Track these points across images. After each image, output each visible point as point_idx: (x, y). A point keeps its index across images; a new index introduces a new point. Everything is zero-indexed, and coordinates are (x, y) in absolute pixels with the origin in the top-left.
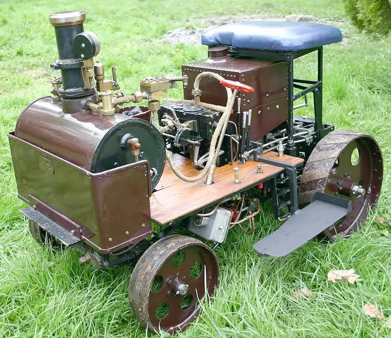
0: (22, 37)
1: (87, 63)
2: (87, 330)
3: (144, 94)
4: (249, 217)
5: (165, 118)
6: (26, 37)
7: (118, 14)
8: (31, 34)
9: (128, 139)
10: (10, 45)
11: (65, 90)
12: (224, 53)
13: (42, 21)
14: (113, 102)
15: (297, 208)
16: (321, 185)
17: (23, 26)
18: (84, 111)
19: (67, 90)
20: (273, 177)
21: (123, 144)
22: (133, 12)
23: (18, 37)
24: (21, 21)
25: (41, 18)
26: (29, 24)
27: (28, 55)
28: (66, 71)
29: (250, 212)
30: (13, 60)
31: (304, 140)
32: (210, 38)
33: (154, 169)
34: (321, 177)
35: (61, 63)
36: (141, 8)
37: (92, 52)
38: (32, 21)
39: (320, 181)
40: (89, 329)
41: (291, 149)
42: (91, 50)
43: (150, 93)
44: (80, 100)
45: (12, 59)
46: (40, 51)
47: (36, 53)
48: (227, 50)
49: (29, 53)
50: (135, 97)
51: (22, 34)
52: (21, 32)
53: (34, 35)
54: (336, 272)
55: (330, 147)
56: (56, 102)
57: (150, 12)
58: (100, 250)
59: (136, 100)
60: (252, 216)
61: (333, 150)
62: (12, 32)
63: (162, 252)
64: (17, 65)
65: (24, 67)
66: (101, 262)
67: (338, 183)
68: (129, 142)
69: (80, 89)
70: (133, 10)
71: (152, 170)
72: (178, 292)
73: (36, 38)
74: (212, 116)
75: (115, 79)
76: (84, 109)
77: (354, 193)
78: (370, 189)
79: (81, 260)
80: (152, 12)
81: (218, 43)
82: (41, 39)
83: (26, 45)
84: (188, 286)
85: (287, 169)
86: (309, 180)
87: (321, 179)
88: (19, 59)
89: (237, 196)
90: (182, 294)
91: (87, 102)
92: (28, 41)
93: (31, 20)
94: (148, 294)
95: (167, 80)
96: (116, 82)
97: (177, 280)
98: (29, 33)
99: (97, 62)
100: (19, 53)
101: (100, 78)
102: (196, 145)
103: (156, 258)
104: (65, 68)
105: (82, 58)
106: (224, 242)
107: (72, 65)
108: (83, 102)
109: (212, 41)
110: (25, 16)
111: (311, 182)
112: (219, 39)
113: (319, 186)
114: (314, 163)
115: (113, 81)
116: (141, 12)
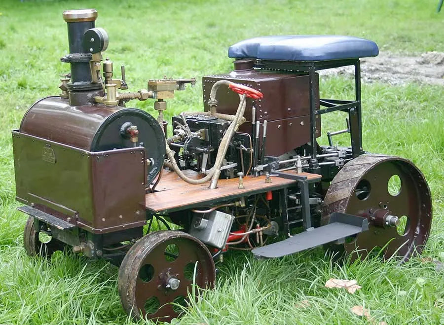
0: (26, 66)
1: (95, 57)
2: (74, 312)
3: (151, 93)
4: (257, 230)
5: (178, 128)
6: (32, 66)
7: (172, 43)
8: (39, 63)
9: (128, 127)
10: (9, 75)
11: (73, 83)
12: (250, 66)
13: (56, 48)
14: (118, 95)
15: (310, 226)
16: (342, 207)
17: (29, 52)
18: (90, 104)
19: (76, 83)
20: (282, 188)
21: (122, 131)
22: (194, 42)
23: (21, 66)
24: (26, 46)
25: (56, 43)
26: (38, 51)
27: (34, 88)
28: (75, 64)
29: (258, 225)
30: (12, 94)
31: (334, 162)
32: (237, 50)
33: (152, 159)
34: (343, 198)
35: (71, 57)
36: (207, 37)
37: (100, 46)
38: (43, 46)
39: (341, 202)
40: (76, 312)
41: (314, 168)
42: (100, 45)
43: (156, 92)
44: (87, 93)
45: (10, 93)
46: (51, 84)
47: (45, 86)
48: (252, 62)
49: (35, 86)
50: (141, 94)
51: (27, 62)
52: (26, 60)
53: (44, 65)
54: (336, 281)
55: (357, 168)
56: (64, 99)
57: (219, 42)
58: (94, 230)
59: (141, 97)
60: (259, 230)
61: (359, 170)
62: (12, 58)
63: (153, 239)
64: (17, 100)
65: (27, 102)
66: (94, 250)
67: (370, 212)
68: (128, 129)
69: (88, 83)
70: (195, 38)
71: (150, 160)
72: (168, 286)
73: (47, 69)
74: (223, 124)
75: (123, 78)
76: (90, 102)
77: (387, 223)
78: (418, 229)
79: (75, 249)
80: (222, 42)
81: (245, 56)
82: (54, 70)
83: (31, 77)
84: (179, 281)
85: (299, 181)
86: (331, 202)
87: (343, 199)
88: (21, 93)
89: (240, 202)
90: (173, 288)
91: (93, 96)
92: (34, 73)
93: (40, 46)
94: (136, 277)
95: (174, 80)
96: (125, 81)
97: (168, 274)
98: (37, 61)
99: (107, 60)
100: (22, 86)
101: (108, 75)
102: (205, 152)
103: (147, 244)
104: (74, 61)
105: (91, 52)
106: (223, 247)
107: (81, 58)
108: (90, 95)
109: (239, 53)
110: (32, 39)
111: (333, 203)
112: (246, 51)
113: (341, 208)
114: (338, 184)
115: (121, 80)
116: (206, 42)
